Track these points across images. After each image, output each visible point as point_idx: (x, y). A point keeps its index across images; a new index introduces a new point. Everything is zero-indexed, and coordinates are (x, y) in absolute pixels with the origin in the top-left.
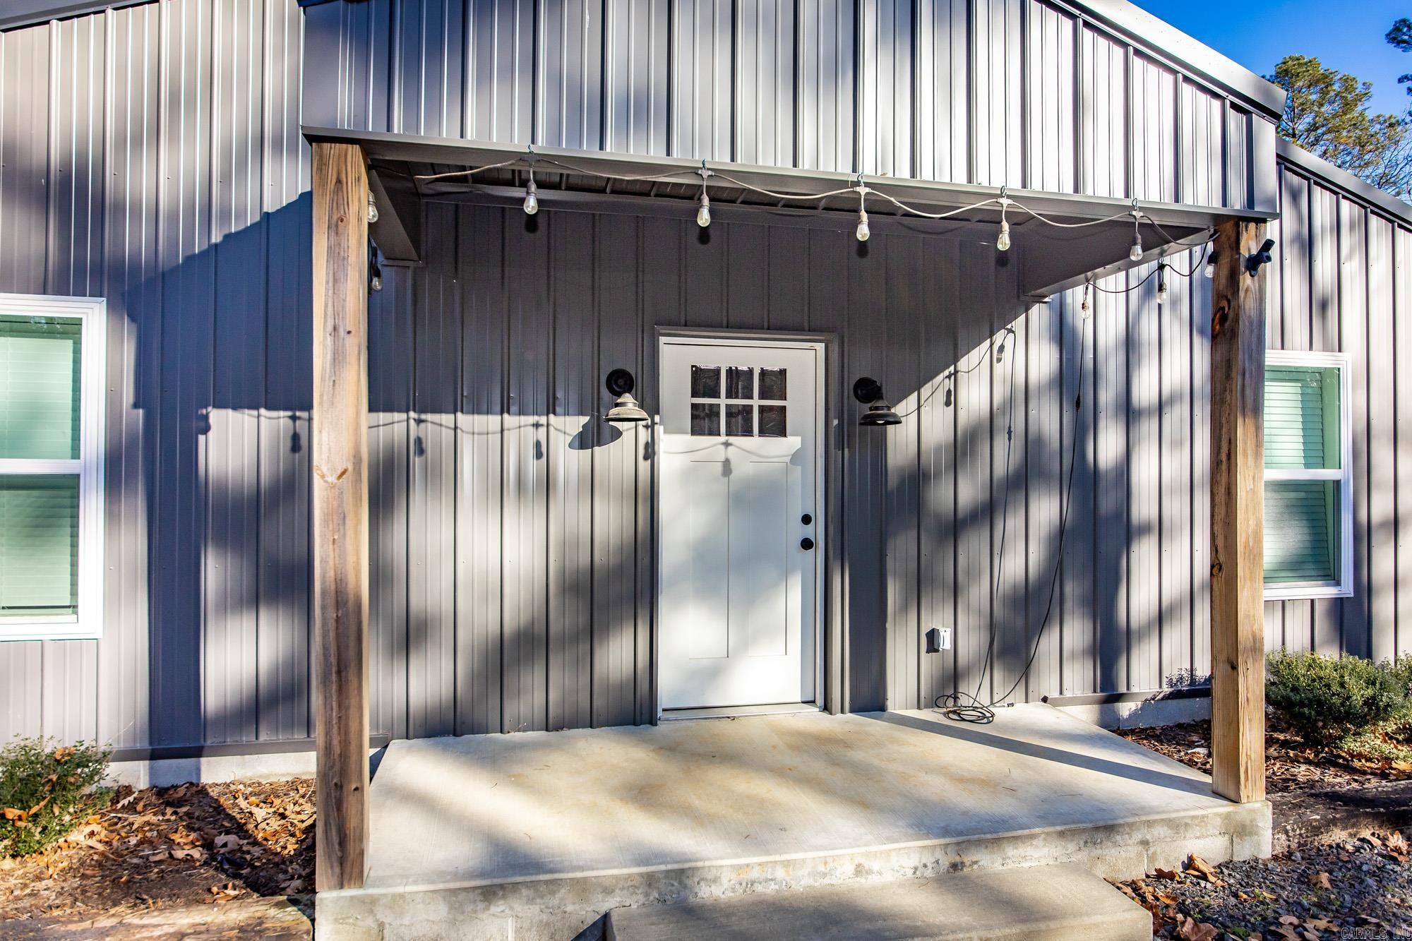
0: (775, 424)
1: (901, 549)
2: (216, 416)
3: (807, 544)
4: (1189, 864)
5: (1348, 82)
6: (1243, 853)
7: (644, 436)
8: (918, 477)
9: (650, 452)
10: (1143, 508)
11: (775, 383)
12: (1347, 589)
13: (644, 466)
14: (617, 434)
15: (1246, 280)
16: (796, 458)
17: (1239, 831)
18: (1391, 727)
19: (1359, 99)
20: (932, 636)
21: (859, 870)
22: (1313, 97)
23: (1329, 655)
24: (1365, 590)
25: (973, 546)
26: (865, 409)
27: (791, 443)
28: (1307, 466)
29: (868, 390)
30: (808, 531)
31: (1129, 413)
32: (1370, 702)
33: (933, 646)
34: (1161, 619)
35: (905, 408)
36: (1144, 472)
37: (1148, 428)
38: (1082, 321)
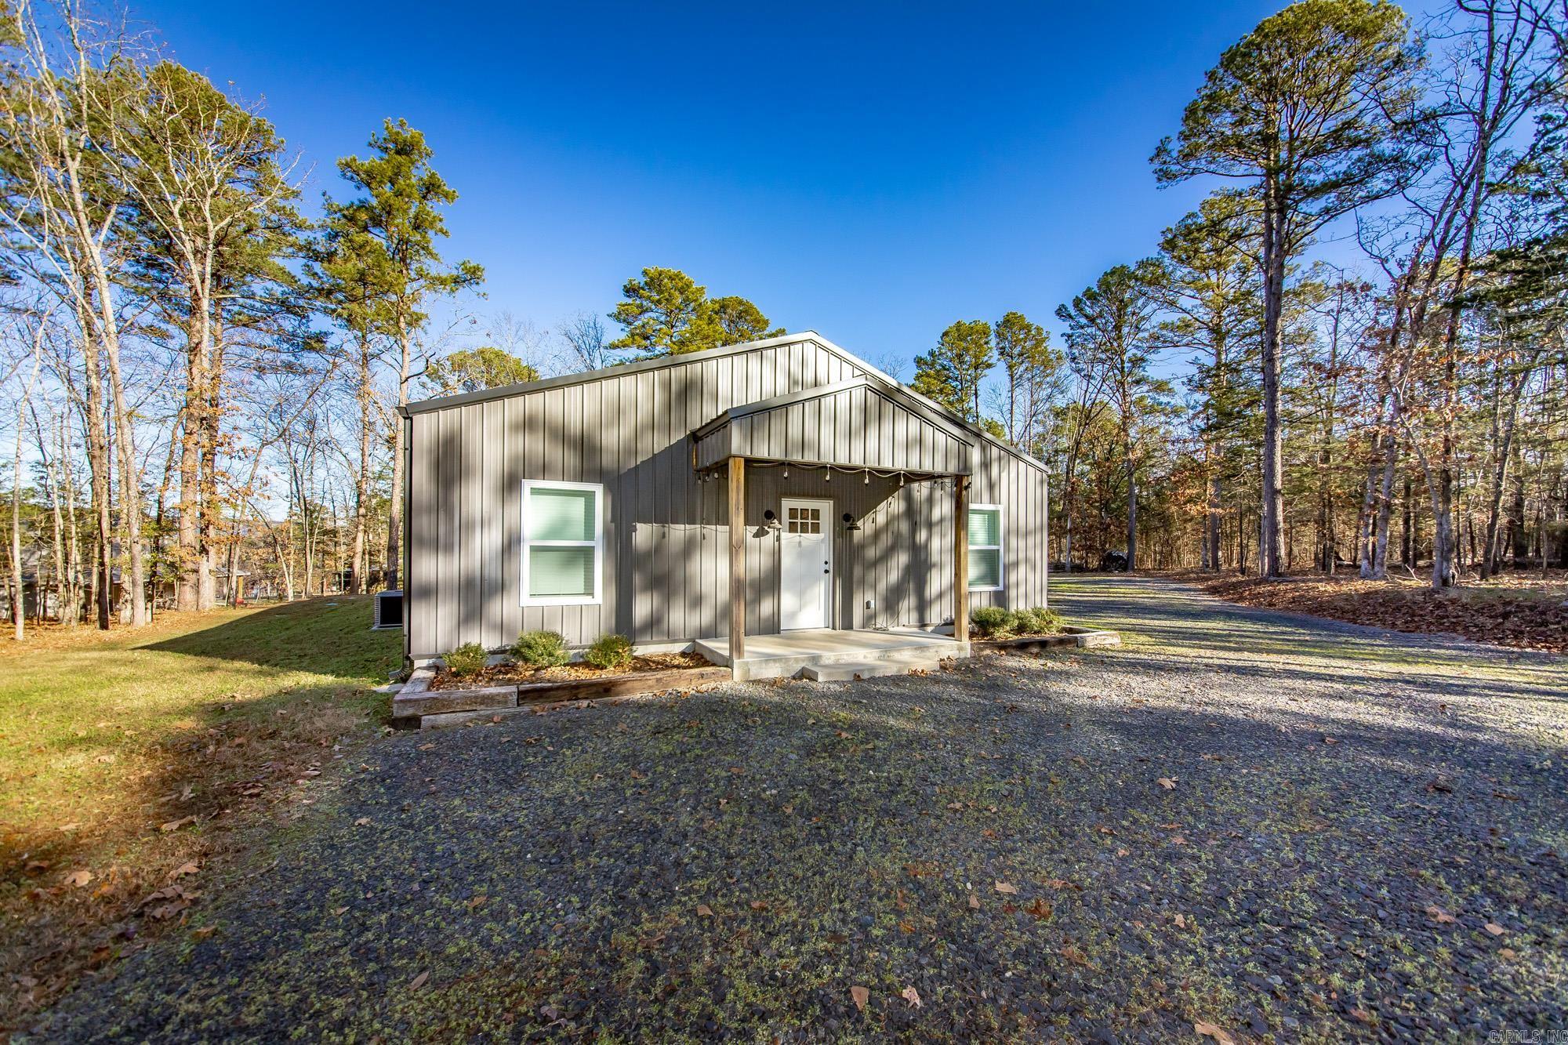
0: (816, 529)
1: (857, 571)
2: (639, 526)
3: (827, 571)
4: (949, 658)
5: (1038, 329)
6: (962, 655)
7: (776, 533)
8: (862, 547)
9: (779, 539)
10: (935, 558)
11: (816, 514)
12: (1001, 588)
13: (777, 543)
14: (768, 533)
15: (964, 493)
16: (823, 541)
17: (960, 649)
18: (1008, 628)
19: (1043, 341)
20: (868, 603)
21: (865, 657)
22: (1021, 336)
23: (994, 608)
24: (1007, 587)
25: (881, 569)
26: (848, 525)
27: (821, 536)
28: (989, 544)
29: (847, 517)
30: (827, 567)
31: (930, 525)
32: (1002, 620)
33: (868, 607)
34: (941, 596)
35: (860, 523)
36: (936, 544)
37: (936, 530)
38: (916, 495)
